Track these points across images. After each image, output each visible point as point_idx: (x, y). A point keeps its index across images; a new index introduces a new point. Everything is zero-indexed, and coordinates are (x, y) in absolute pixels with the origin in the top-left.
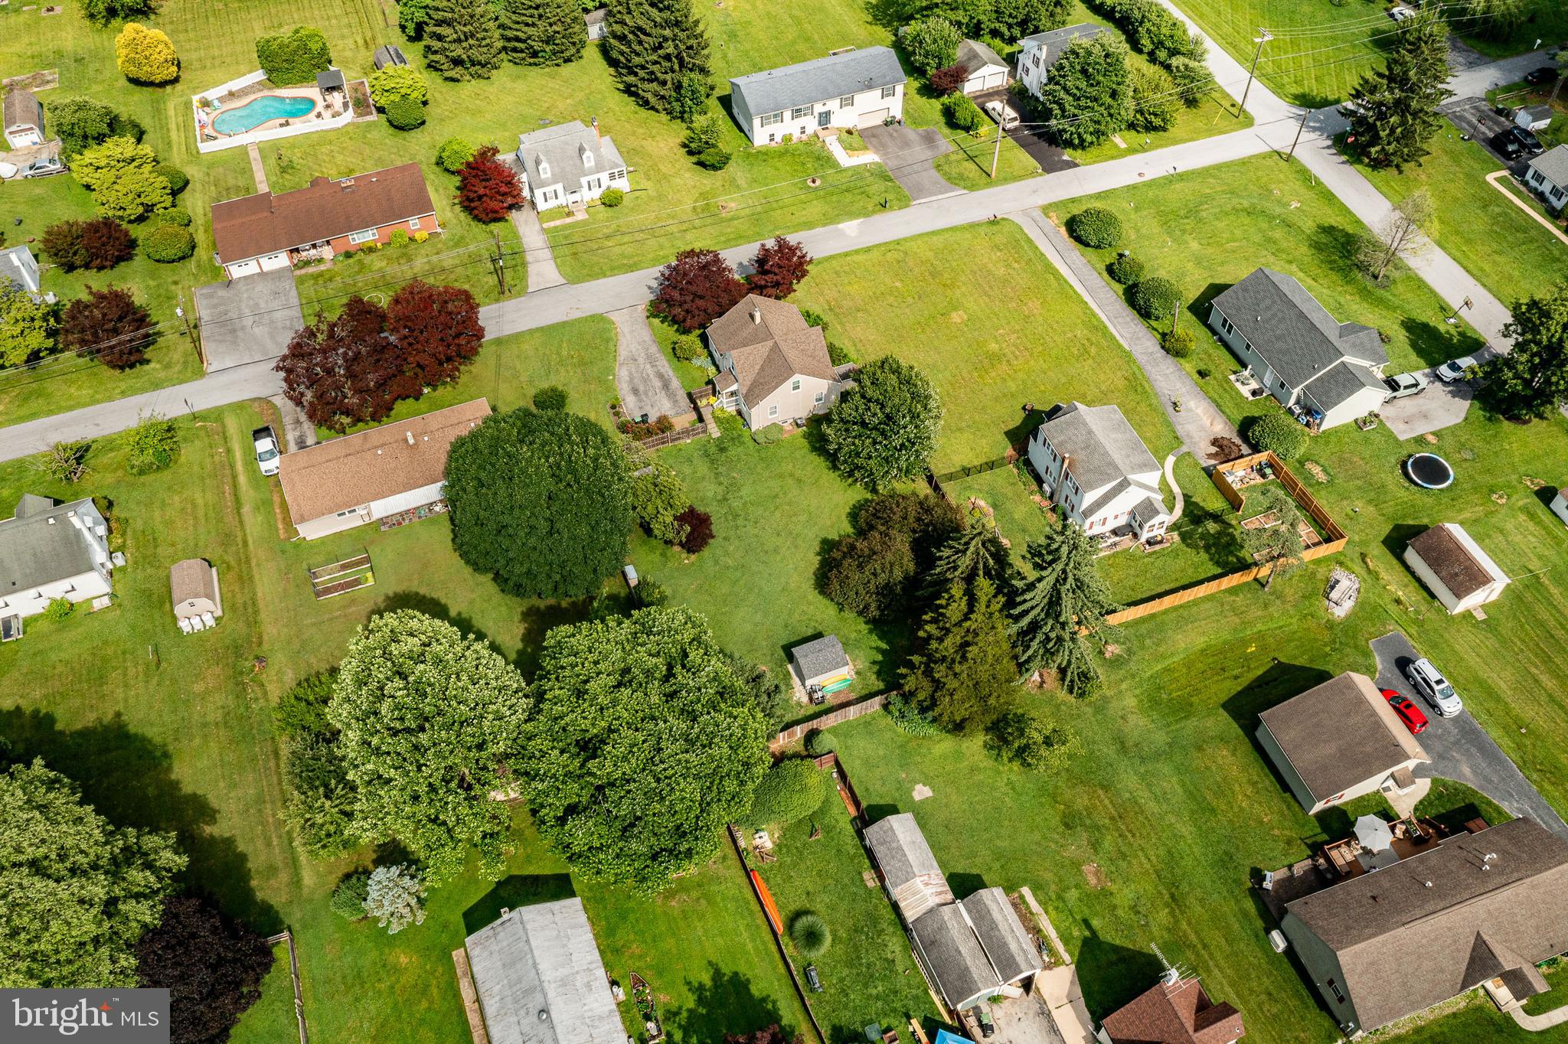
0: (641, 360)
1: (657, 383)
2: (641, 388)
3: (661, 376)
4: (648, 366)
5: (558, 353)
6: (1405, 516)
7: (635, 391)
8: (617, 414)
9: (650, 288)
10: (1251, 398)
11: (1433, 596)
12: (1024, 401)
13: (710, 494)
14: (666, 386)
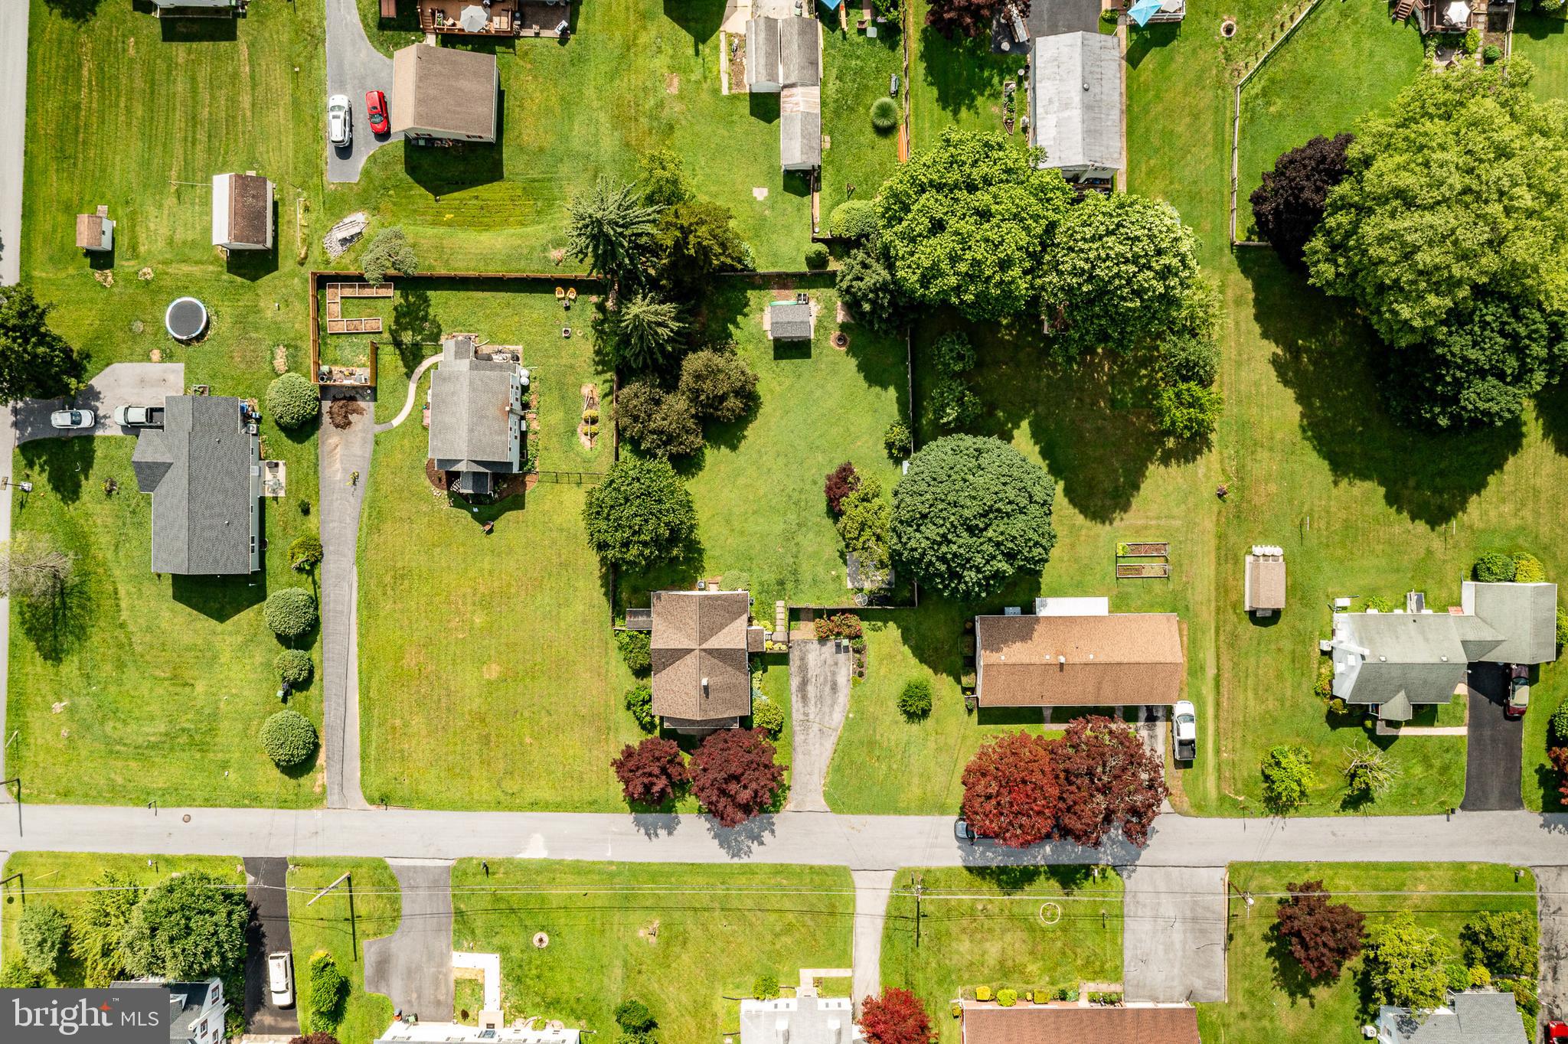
0: (815, 727)
1: (811, 689)
2: (827, 689)
3: (804, 698)
4: (811, 717)
5: (890, 768)
6: (242, 286)
7: (834, 688)
8: (861, 665)
9: (773, 832)
10: (281, 463)
11: (275, 204)
12: (486, 541)
13: (811, 535)
14: (804, 683)
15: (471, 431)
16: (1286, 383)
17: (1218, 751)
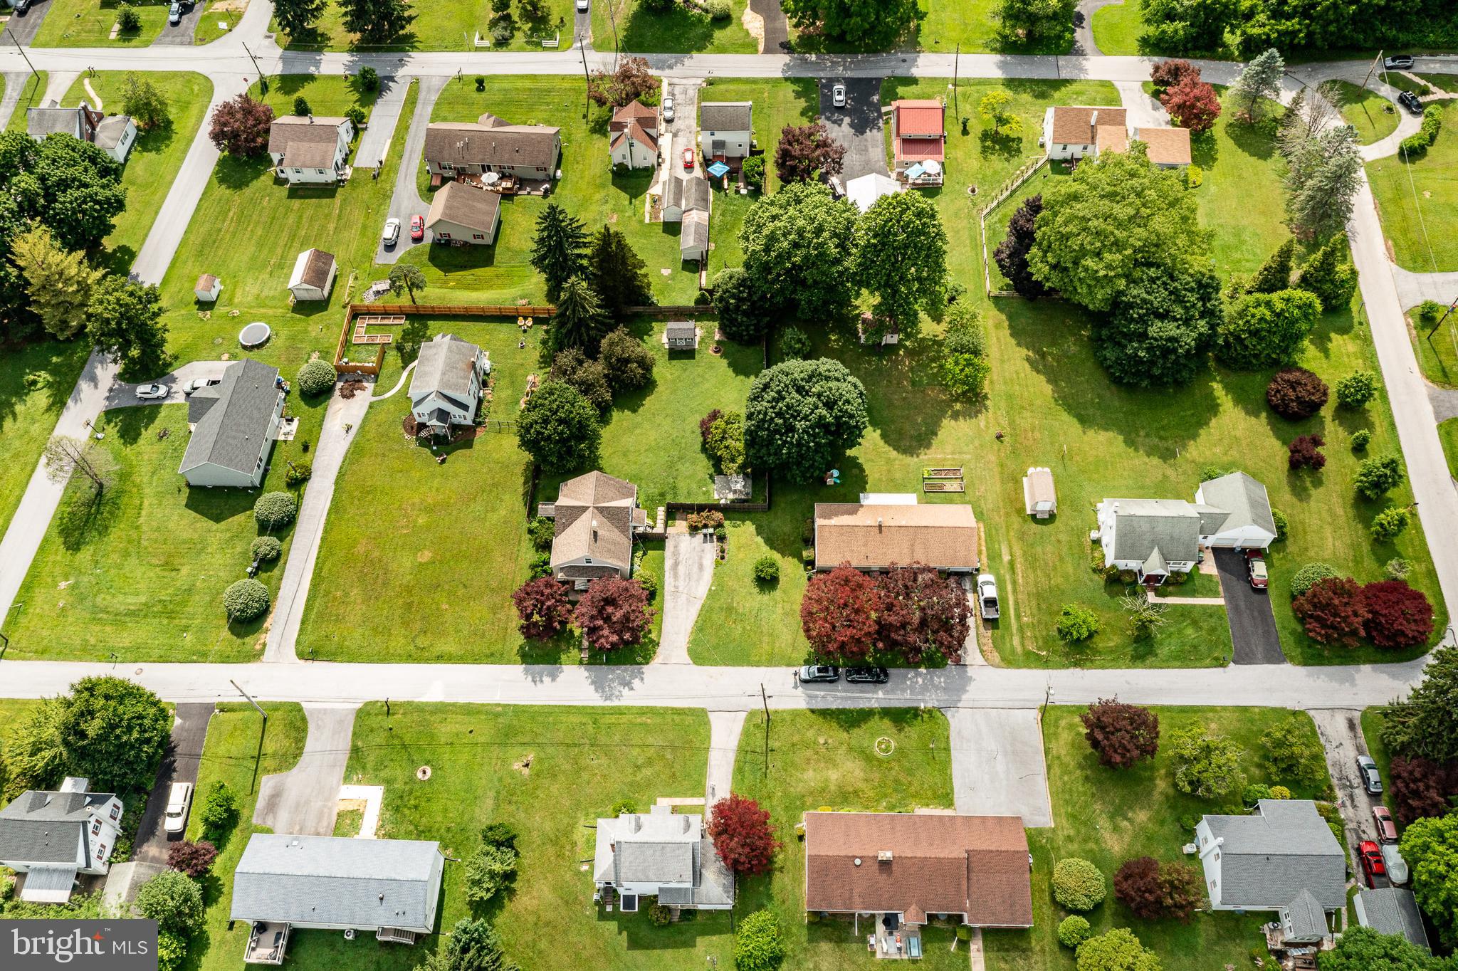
0: (684, 597)
1: (681, 568)
2: (695, 569)
3: (676, 576)
4: (681, 589)
5: (744, 628)
6: (299, 320)
7: (701, 567)
8: (723, 551)
9: (642, 679)
10: (296, 420)
11: (335, 277)
12: (438, 469)
14: (676, 564)
15: (443, 374)
16: (1038, 372)
17: (1018, 616)
